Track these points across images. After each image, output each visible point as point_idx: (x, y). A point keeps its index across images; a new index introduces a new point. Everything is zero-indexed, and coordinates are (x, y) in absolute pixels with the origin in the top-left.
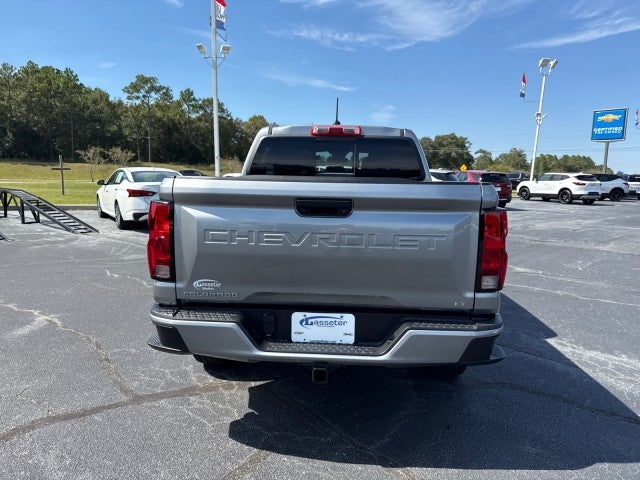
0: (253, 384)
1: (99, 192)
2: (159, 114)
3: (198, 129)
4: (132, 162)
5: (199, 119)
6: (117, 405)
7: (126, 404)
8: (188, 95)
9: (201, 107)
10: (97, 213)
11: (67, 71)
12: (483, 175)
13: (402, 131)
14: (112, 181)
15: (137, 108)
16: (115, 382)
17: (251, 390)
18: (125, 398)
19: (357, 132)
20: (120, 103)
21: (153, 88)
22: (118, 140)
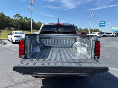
0: (42, 79)
1: (8, 36)
2: (20, 21)
3: (28, 24)
4: (15, 30)
5: (28, 22)
6: (12, 86)
7: (14, 85)
8: (26, 18)
9: (28, 20)
10: (8, 40)
11: (2, 13)
12: (81, 33)
13: (72, 24)
14: (11, 34)
15: (16, 20)
16: (11, 80)
17: (42, 80)
18: (13, 84)
19: (63, 24)
20: (13, 19)
21: (19, 16)
22: (12, 26)
